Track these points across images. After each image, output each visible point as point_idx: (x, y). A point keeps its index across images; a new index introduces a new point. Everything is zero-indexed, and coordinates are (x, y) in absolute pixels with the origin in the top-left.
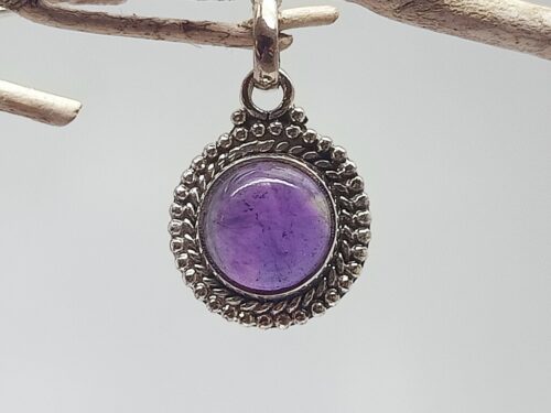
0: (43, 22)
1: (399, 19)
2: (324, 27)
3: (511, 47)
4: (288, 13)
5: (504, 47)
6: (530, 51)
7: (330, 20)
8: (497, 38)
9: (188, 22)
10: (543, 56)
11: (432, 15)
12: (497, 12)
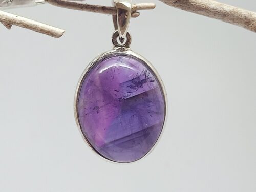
0: (55, 5)
1: (174, 6)
2: (151, 10)
3: (213, 17)
4: (138, 5)
5: (211, 17)
6: (219, 19)
7: (153, 7)
8: (208, 14)
9: (104, 7)
10: (223, 21)
11: (185, 5)
12: (208, 5)
